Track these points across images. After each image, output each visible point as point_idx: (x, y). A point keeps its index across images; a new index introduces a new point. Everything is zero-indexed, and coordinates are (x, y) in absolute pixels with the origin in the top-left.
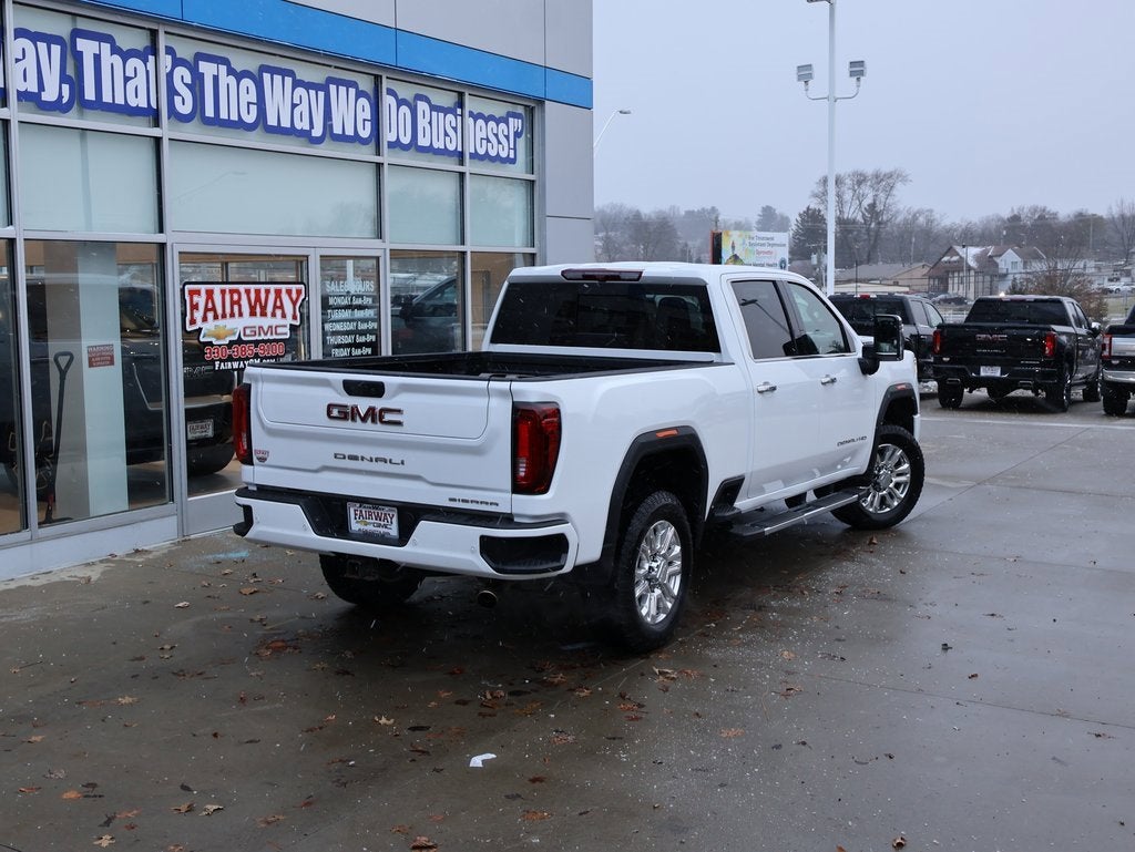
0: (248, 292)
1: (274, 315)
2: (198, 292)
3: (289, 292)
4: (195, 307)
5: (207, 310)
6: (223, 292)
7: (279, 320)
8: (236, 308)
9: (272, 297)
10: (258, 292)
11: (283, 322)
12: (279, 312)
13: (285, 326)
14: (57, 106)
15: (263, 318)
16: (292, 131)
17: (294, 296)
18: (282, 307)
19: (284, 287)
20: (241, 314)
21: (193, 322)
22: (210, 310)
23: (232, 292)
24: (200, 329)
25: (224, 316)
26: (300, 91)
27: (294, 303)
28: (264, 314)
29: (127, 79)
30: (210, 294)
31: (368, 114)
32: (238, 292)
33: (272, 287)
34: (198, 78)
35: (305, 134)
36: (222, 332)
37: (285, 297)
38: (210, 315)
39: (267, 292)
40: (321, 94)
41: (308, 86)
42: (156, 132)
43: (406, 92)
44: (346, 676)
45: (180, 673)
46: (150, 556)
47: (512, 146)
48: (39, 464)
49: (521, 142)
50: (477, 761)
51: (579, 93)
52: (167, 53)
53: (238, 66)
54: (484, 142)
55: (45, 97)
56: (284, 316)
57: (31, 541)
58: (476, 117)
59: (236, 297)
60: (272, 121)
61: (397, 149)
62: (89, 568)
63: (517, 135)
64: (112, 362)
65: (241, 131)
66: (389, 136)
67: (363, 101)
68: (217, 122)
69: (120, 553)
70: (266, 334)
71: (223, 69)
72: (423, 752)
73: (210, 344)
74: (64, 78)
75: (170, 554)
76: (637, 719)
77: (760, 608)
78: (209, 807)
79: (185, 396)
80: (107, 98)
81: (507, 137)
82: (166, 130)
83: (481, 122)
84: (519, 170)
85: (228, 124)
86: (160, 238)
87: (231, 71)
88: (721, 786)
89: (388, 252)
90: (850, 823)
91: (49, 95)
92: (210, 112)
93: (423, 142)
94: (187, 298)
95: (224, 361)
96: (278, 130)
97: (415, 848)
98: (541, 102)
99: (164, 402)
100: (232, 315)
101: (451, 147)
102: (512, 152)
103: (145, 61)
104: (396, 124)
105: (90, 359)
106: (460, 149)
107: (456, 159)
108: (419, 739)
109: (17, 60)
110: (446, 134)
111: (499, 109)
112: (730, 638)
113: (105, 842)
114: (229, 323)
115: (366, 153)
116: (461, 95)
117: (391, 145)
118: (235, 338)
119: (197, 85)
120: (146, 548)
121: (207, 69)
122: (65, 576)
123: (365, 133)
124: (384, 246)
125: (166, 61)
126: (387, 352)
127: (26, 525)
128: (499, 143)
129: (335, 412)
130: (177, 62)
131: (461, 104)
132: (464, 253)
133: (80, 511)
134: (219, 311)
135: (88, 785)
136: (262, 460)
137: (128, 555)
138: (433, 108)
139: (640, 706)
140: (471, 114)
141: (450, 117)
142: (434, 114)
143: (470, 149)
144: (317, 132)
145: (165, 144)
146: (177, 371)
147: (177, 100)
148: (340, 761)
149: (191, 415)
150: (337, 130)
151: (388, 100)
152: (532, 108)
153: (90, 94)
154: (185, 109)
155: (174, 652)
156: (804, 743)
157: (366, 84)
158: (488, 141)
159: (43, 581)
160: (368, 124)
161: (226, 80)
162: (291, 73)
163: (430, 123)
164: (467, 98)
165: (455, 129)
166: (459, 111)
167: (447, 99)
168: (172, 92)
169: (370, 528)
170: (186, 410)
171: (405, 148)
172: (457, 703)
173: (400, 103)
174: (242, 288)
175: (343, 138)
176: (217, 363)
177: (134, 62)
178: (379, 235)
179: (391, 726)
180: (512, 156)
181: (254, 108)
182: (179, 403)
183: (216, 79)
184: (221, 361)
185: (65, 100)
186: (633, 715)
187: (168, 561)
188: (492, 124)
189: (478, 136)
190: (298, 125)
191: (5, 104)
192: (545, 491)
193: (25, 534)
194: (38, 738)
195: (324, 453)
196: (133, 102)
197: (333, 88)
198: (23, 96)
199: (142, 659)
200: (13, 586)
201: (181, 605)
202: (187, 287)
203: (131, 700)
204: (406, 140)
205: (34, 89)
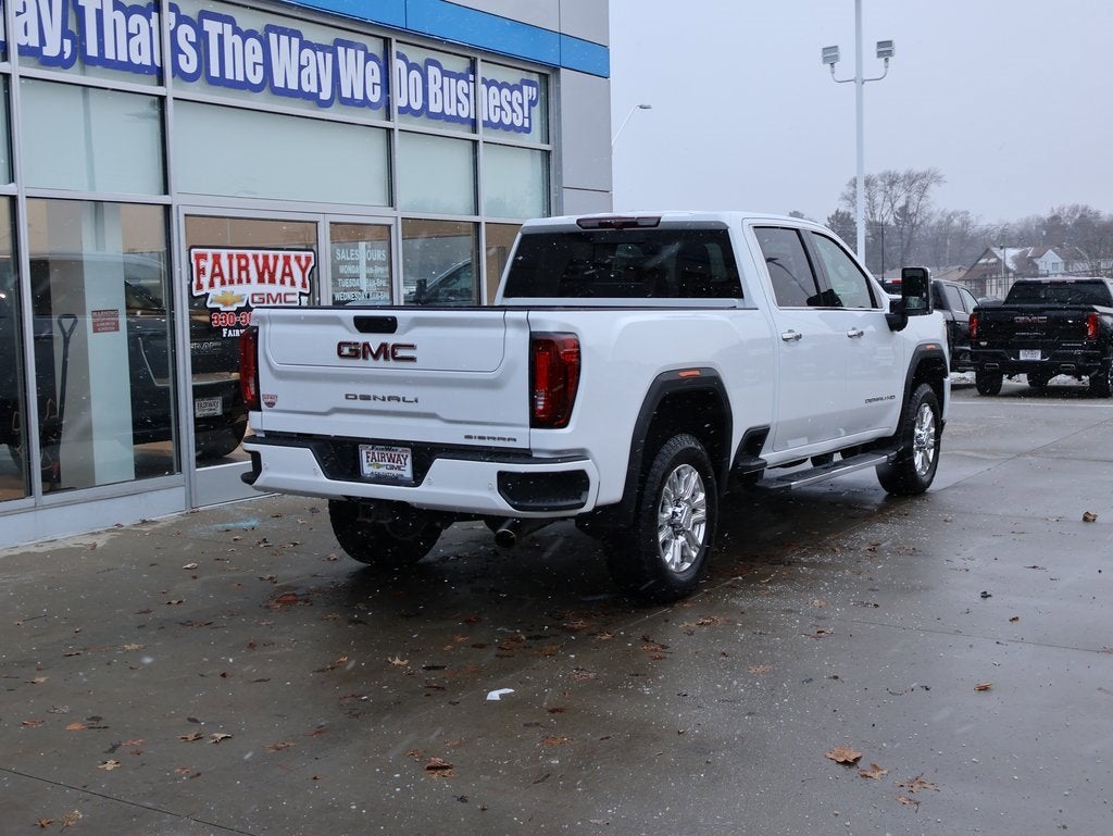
0: (256, 257)
1: (282, 282)
2: (204, 257)
3: (298, 259)
4: (201, 271)
5: (213, 275)
6: (230, 257)
7: (287, 288)
8: (244, 274)
9: (281, 263)
10: (266, 258)
11: (292, 290)
12: (288, 280)
13: (294, 294)
14: (59, 62)
15: (272, 286)
16: (299, 94)
17: (303, 263)
18: (290, 274)
19: (293, 254)
20: (249, 281)
21: (200, 287)
22: (217, 275)
23: (240, 257)
24: (207, 295)
25: (231, 282)
26: (307, 52)
27: (304, 271)
28: (272, 281)
29: (130, 36)
30: (217, 258)
31: (377, 78)
32: (245, 257)
33: (281, 254)
34: (202, 36)
35: (313, 97)
36: (229, 298)
37: (294, 263)
38: (217, 280)
39: (276, 258)
40: (329, 56)
41: (315, 48)
42: (160, 91)
43: (417, 56)
44: (359, 625)
45: (187, 623)
46: (157, 526)
47: (526, 115)
48: (44, 443)
49: (536, 111)
50: (494, 695)
51: (595, 61)
52: (171, 10)
53: (244, 25)
54: (498, 110)
55: (47, 51)
56: (293, 283)
57: (35, 508)
58: (489, 84)
59: (243, 262)
60: (279, 82)
61: (408, 116)
62: (95, 537)
63: (532, 103)
64: (117, 329)
65: (247, 92)
66: (399, 101)
67: (372, 65)
68: (221, 81)
69: (126, 524)
70: (275, 302)
71: (228, 28)
72: (438, 688)
73: (217, 310)
74: (65, 34)
75: (178, 524)
76: (660, 658)
77: (789, 564)
78: (216, 735)
79: (193, 373)
80: (110, 54)
81: (521, 105)
82: (170, 89)
83: (493, 89)
84: (534, 139)
85: (234, 85)
86: (165, 200)
87: (236, 31)
88: (750, 714)
89: (400, 220)
90: (884, 745)
91: (51, 50)
92: (215, 72)
93: (434, 108)
94: (194, 263)
95: (232, 328)
96: (285, 92)
97: (429, 768)
98: (556, 69)
99: (171, 378)
100: (240, 281)
101: (464, 114)
102: (527, 121)
103: (149, 18)
104: (407, 89)
105: (94, 324)
106: (472, 117)
107: (469, 127)
108: (434, 677)
109: (18, 14)
110: (458, 101)
111: (513, 77)
112: (757, 590)
113: (110, 765)
114: (237, 289)
115: (375, 118)
116: (473, 63)
117: (402, 110)
118: (243, 305)
119: (201, 43)
120: (154, 519)
121: (212, 27)
122: (70, 544)
123: (375, 97)
124: (394, 214)
125: (169, 18)
126: (399, 301)
127: (30, 493)
128: (513, 111)
129: (346, 351)
130: (181, 20)
131: (473, 70)
132: (477, 225)
133: (86, 479)
134: (227, 277)
135: (93, 718)
136: (271, 405)
137: (135, 525)
138: (445, 73)
139: (663, 647)
140: (484, 81)
141: (462, 83)
142: (446, 79)
143: (482, 117)
144: (325, 95)
145: (170, 103)
146: (185, 348)
147: (182, 58)
148: (353, 696)
149: (199, 393)
150: (346, 94)
151: (398, 65)
152: (547, 76)
153: (92, 51)
154: (190, 67)
155: (181, 606)
156: (836, 678)
157: (375, 47)
158: (502, 109)
159: (48, 547)
160: (378, 88)
161: (231, 39)
162: (298, 34)
163: (442, 89)
164: (479, 64)
165: (467, 95)
166: (471, 77)
167: (459, 65)
168: (176, 50)
169: (383, 471)
170: (194, 387)
171: (416, 114)
172: (473, 646)
173: (411, 67)
174: (249, 253)
175: (350, 102)
176: (225, 330)
177: (137, 19)
178: (391, 203)
179: (407, 665)
180: (526, 125)
181: (260, 69)
182: (186, 380)
183: (221, 37)
184: (229, 328)
185: (67, 56)
186: (656, 655)
187: (176, 530)
188: (505, 91)
189: (490, 103)
190: (306, 88)
191: (6, 58)
192: (564, 425)
193: (29, 501)
194: (42, 680)
195: (335, 394)
196: (136, 60)
197: (341, 50)
198: (25, 51)
199: (148, 612)
200: (17, 552)
201: (189, 566)
202: (193, 251)
203: (137, 646)
204: (417, 106)
205: (35, 43)
